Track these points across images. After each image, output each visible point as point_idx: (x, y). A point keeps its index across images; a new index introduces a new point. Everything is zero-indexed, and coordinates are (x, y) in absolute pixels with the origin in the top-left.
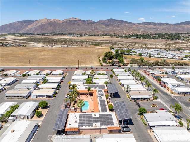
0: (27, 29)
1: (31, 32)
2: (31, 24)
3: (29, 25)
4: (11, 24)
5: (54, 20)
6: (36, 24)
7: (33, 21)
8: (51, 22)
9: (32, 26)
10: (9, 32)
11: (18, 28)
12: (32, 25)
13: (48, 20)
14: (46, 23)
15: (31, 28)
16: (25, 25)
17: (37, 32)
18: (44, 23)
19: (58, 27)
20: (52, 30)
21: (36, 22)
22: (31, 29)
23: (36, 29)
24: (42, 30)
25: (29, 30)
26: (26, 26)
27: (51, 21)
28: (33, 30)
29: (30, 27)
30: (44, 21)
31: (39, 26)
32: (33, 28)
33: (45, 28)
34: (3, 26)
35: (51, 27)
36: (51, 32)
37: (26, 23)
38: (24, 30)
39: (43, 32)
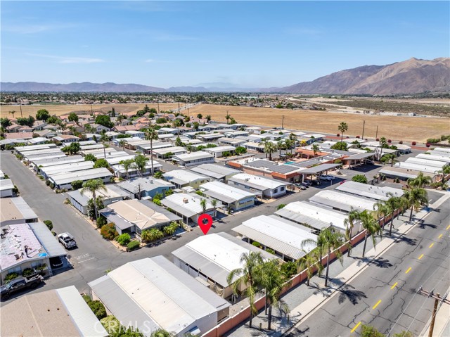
0: (363, 84)
1: (371, 91)
2: (375, 73)
3: (369, 76)
4: (333, 76)
5: (436, 60)
6: (387, 73)
7: (380, 68)
8: (427, 65)
9: (375, 79)
10: (325, 91)
11: (345, 84)
12: (375, 76)
13: (420, 62)
14: (413, 69)
15: (370, 82)
16: (360, 76)
17: (384, 91)
18: (407, 69)
19: (443, 78)
20: (425, 86)
21: (386, 70)
22: (370, 86)
23: (383, 85)
24: (396, 87)
25: (366, 88)
26: (362, 78)
27: (427, 63)
28: (376, 88)
29: (370, 80)
30: (407, 65)
31: (392, 78)
32: (376, 83)
33: (406, 81)
34: (318, 79)
35: (422, 78)
36: (421, 90)
37: (363, 73)
38: (356, 87)
39: (398, 91)
